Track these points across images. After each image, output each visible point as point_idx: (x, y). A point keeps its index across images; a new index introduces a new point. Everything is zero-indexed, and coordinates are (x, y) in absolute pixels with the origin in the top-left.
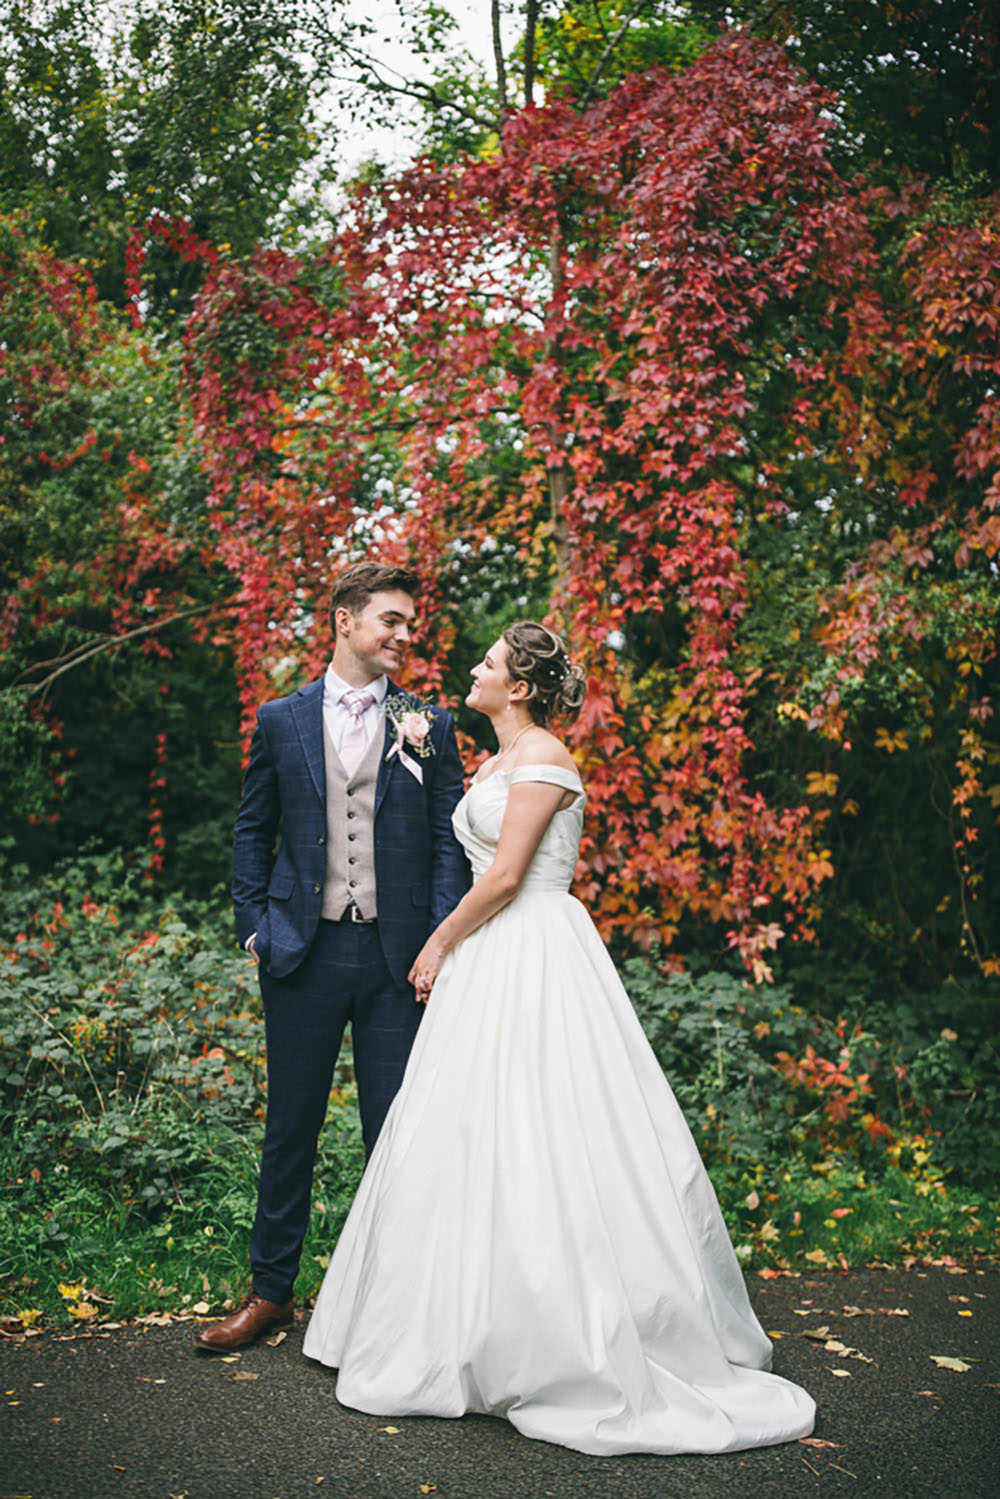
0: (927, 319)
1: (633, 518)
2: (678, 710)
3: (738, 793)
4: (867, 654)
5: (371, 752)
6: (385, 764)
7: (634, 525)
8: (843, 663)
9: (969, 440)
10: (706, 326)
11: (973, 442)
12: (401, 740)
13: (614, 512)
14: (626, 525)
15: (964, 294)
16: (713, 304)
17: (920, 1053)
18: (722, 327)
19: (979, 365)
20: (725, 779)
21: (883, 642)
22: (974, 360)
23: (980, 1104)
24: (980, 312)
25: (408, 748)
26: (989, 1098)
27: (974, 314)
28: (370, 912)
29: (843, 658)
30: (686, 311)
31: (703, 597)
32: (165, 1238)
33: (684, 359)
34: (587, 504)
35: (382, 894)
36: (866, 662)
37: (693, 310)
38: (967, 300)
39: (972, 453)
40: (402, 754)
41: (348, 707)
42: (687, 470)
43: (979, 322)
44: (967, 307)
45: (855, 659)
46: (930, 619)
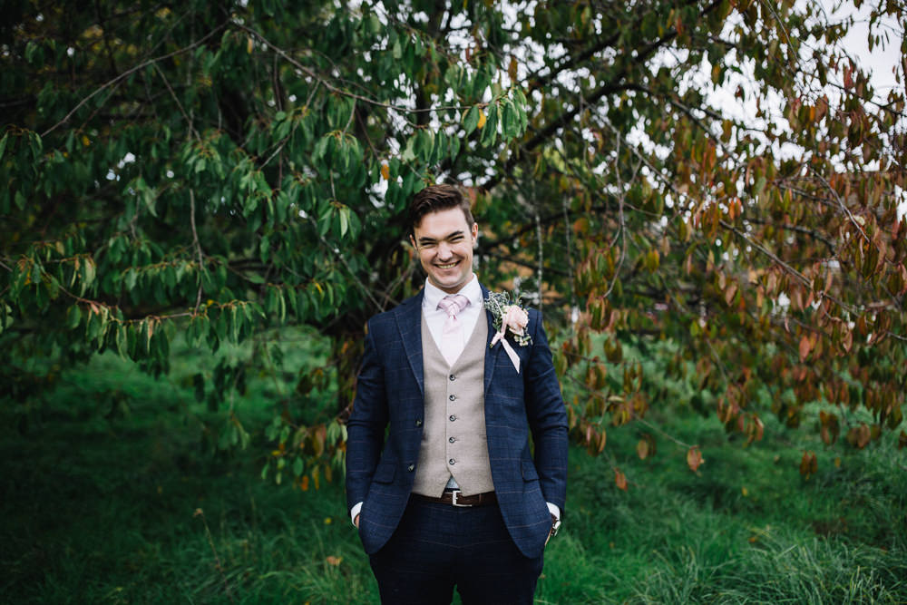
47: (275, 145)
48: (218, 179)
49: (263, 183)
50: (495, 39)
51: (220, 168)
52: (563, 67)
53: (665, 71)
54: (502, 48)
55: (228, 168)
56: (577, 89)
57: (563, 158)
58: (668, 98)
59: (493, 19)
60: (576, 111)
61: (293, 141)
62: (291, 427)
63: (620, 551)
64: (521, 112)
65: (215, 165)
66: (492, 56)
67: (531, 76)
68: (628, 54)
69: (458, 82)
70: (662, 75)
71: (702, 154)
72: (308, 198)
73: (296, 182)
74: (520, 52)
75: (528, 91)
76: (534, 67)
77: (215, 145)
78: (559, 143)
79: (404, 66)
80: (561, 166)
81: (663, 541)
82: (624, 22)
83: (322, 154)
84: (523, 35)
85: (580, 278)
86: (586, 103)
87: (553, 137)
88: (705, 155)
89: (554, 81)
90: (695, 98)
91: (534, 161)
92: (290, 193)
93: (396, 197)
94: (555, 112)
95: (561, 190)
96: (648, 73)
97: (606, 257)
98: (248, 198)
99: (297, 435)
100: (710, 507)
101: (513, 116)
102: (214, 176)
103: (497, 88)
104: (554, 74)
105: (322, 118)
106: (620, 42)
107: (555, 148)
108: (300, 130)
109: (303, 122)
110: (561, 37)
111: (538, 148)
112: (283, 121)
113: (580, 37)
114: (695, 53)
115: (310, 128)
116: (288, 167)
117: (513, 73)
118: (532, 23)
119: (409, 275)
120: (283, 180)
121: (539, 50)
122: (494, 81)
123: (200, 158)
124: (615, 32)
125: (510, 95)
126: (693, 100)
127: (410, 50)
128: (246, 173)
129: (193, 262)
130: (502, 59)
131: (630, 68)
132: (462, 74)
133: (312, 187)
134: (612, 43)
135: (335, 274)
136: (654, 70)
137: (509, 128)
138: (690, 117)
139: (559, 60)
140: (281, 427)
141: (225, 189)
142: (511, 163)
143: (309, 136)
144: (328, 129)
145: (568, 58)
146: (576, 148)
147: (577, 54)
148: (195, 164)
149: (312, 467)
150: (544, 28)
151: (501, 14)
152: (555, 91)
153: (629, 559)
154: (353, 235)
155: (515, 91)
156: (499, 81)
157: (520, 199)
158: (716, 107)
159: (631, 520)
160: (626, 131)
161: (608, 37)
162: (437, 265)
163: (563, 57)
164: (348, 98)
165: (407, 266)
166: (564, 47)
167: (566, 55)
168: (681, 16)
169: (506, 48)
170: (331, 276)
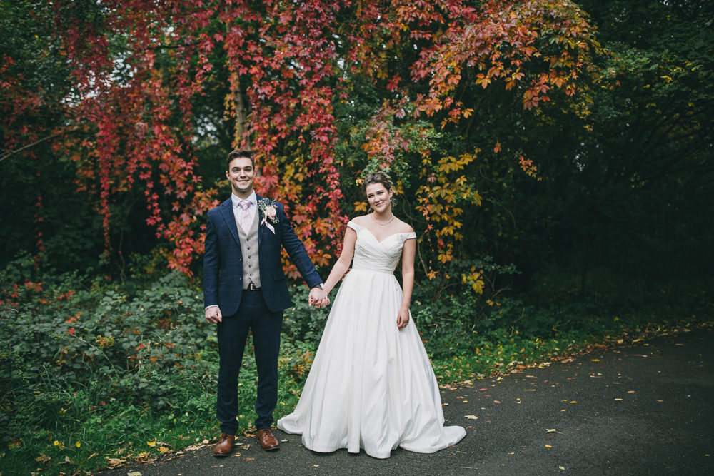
0: (398, 14)
1: (281, 98)
2: (289, 175)
3: (338, 216)
4: (390, 158)
5: (254, 224)
6: (260, 227)
7: (281, 101)
8: (381, 161)
9: (417, 65)
10: (319, 21)
11: (418, 66)
12: (266, 217)
13: (271, 95)
14: (278, 100)
15: (413, 5)
16: (321, 12)
17: (420, 312)
18: (325, 21)
19: (420, 35)
20: (333, 210)
21: (395, 153)
22: (418, 33)
23: (440, 328)
24: (420, 13)
25: (269, 220)
26: (443, 326)
27: (418, 15)
28: (258, 285)
29: (381, 159)
30: (310, 14)
31: (321, 136)
32: (173, 419)
33: (310, 34)
34: (260, 91)
35: (262, 278)
36: (391, 161)
37: (313, 14)
38: (415, 8)
39: (418, 71)
40: (266, 222)
41: (242, 207)
42: (312, 82)
43: (420, 18)
44: (415, 11)
45: (385, 160)
46: (411, 141)
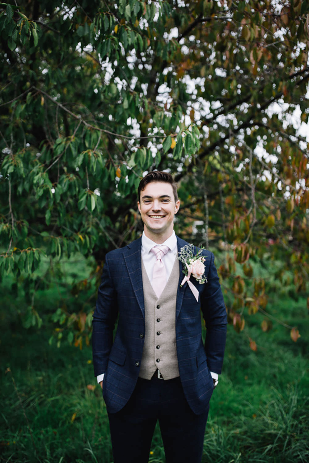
47: (54, 158)
48: (21, 177)
49: (47, 180)
50: (182, 98)
51: (22, 171)
52: (220, 114)
53: (275, 116)
54: (186, 103)
55: (27, 171)
56: (227, 126)
57: (219, 162)
58: (277, 130)
59: (181, 87)
60: (227, 137)
61: (65, 155)
62: (66, 315)
63: (250, 381)
64: (196, 139)
65: (19, 169)
66: (180, 107)
67: (202, 118)
68: (256, 106)
69: (160, 121)
70: (275, 118)
71: (299, 162)
72: (73, 188)
73: (67, 179)
74: (196, 106)
75: (200, 127)
76: (204, 114)
77: (21, 158)
78: (217, 154)
79: (129, 112)
80: (218, 166)
81: (275, 376)
82: (254, 89)
83: (80, 163)
84: (198, 95)
85: (230, 232)
86: (232, 133)
87: (214, 150)
88: (301, 163)
89: (214, 121)
90: (292, 130)
91: (204, 165)
92: (63, 185)
93: (124, 187)
94: (215, 138)
95: (218, 181)
96: (266, 116)
97: (245, 220)
98: (38, 188)
99: (70, 319)
100: (300, 355)
101: (192, 142)
102: (19, 176)
103: (183, 125)
104: (215, 117)
105: (82, 141)
106: (252, 100)
107: (215, 158)
108: (69, 149)
109: (71, 145)
110: (219, 97)
111: (206, 157)
112: (60, 144)
113: (229, 97)
114: (292, 105)
115: (75, 148)
116: (63, 170)
117: (192, 117)
118: (203, 90)
119: (134, 228)
120: (60, 178)
121: (206, 104)
122: (182, 121)
123: (11, 165)
124: (249, 94)
125: (190, 129)
126: (291, 132)
127: (133, 104)
128: (38, 174)
129: (7, 225)
130: (186, 109)
131: (256, 114)
132: (162, 117)
133: (76, 182)
134: (247, 101)
135: (92, 229)
136: (270, 115)
137: (189, 149)
138: (289, 140)
139: (217, 109)
140: (61, 314)
141: (25, 183)
142: (191, 166)
143: (74, 153)
144: (86, 148)
145: (223, 108)
146: (226, 157)
147: (227, 106)
148: (8, 168)
149: (78, 337)
150: (209, 92)
151: (185, 85)
152: (215, 127)
153: (256, 388)
154: (99, 210)
155: (193, 127)
156: (184, 121)
157: (196, 184)
158: (303, 135)
159: (257, 363)
160: (254, 148)
161: (245, 97)
162: (150, 216)
163: (220, 108)
164: (97, 131)
165: (133, 222)
166: (221, 102)
167: (221, 107)
168: (286, 85)
169: (189, 103)
170: (89, 230)
